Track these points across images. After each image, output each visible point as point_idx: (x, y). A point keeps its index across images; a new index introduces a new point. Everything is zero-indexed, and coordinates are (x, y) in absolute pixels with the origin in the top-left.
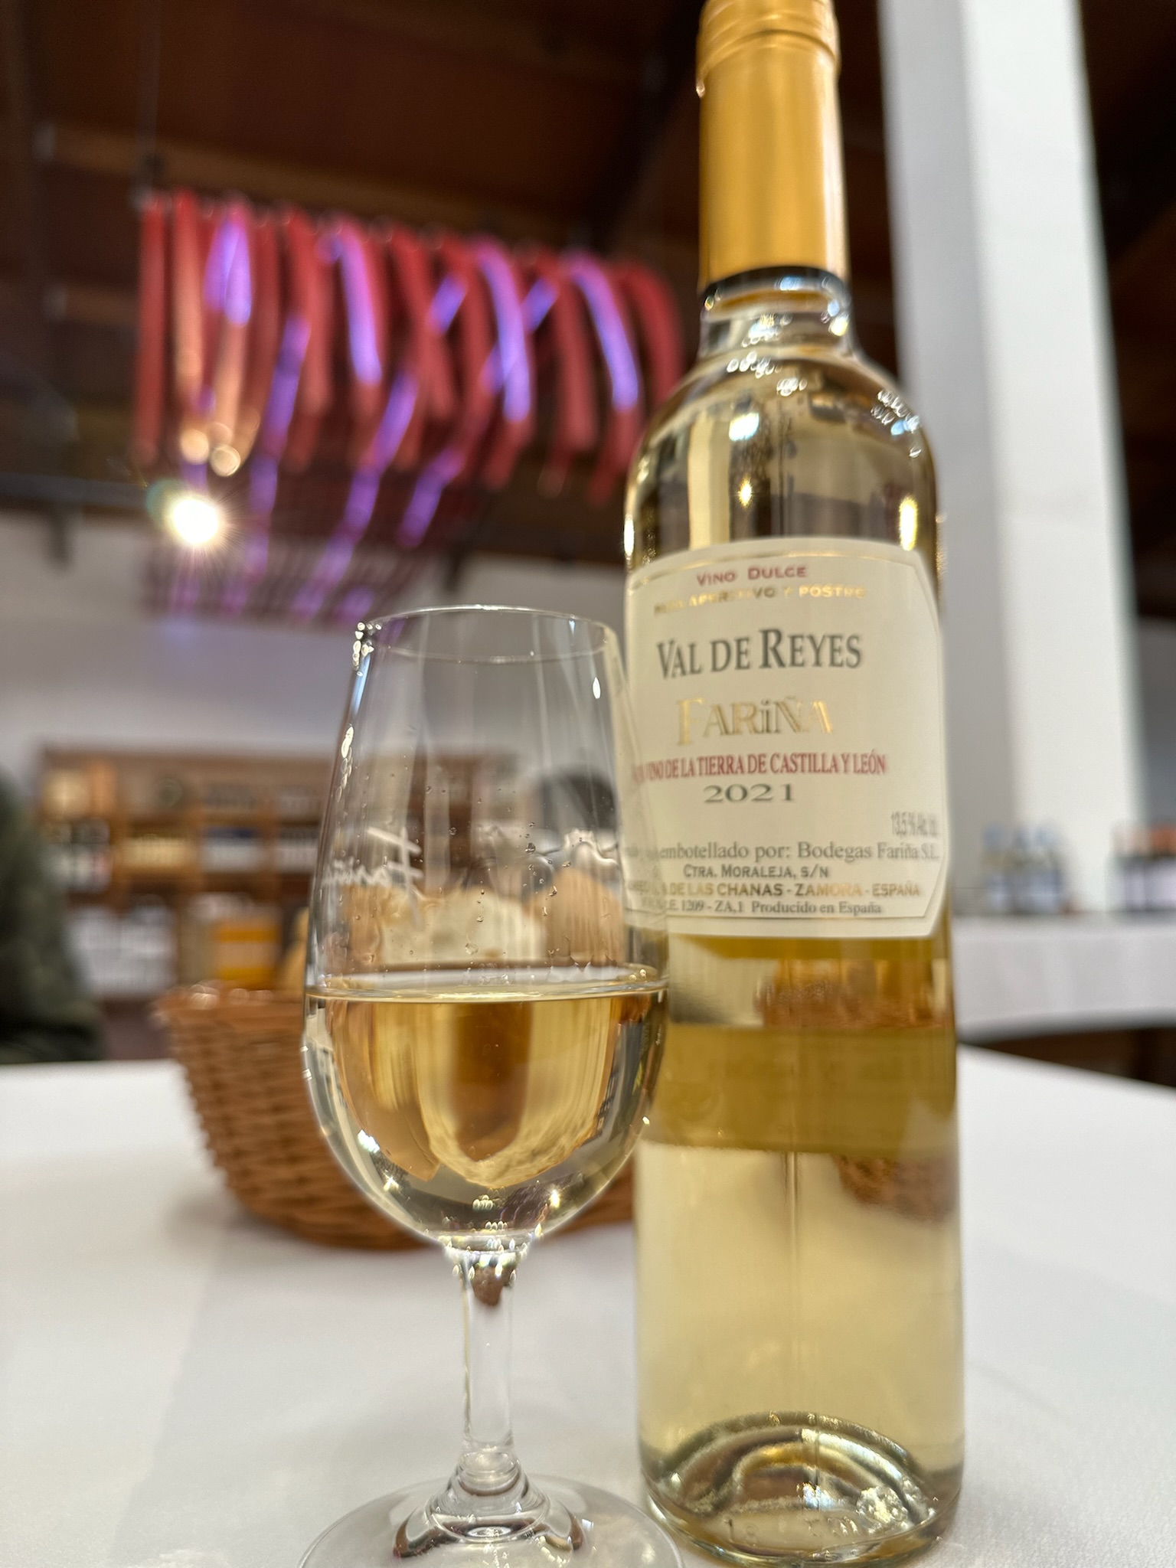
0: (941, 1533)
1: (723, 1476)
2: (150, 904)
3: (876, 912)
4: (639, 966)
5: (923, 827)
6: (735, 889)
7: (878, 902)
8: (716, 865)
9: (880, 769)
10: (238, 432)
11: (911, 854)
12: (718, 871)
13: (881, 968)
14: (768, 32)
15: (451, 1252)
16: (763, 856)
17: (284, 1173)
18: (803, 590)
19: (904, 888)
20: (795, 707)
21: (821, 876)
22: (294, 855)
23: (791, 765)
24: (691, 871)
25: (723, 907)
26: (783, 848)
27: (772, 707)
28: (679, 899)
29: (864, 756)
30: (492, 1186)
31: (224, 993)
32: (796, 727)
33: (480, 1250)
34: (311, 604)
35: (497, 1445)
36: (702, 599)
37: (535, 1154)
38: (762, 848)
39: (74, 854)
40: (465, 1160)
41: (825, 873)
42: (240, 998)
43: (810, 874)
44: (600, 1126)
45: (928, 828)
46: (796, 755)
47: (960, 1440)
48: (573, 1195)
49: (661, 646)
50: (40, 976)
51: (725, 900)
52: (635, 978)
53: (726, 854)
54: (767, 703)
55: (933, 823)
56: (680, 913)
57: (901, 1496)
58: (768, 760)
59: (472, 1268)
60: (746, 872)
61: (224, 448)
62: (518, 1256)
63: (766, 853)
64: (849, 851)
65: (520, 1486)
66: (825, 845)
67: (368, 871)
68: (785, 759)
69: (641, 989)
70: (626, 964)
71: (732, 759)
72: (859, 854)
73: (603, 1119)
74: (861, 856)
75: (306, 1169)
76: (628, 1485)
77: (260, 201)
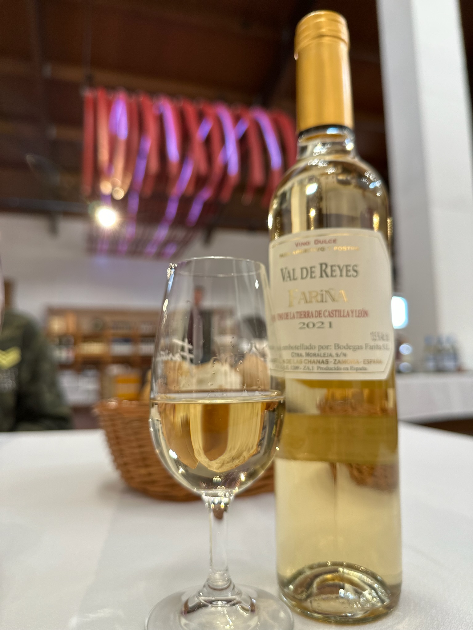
0: (392, 608)
1: (309, 585)
2: (90, 369)
3: (364, 370)
4: (274, 390)
5: (383, 337)
6: (311, 361)
7: (366, 366)
8: (303, 352)
9: (366, 315)
10: (123, 182)
11: (378, 348)
12: (304, 354)
13: (366, 392)
14: (321, 36)
15: (205, 497)
16: (321, 349)
17: (143, 471)
18: (335, 248)
19: (375, 361)
20: (332, 292)
21: (343, 356)
22: (146, 349)
23: (332, 314)
24: (294, 355)
25: (306, 368)
26: (328, 346)
27: (324, 293)
28: (289, 366)
29: (359, 311)
30: (218, 471)
31: (120, 402)
32: (333, 300)
33: (215, 497)
34: (152, 249)
35: (222, 571)
36: (297, 252)
37: (233, 459)
38: (320, 346)
39: (60, 349)
40: (207, 460)
41: (345, 355)
42: (126, 404)
43: (339, 356)
44: (259, 449)
45: (385, 338)
46: (333, 311)
47: (400, 574)
48: (250, 476)
49: (282, 270)
50: (48, 397)
51: (307, 365)
52: (273, 395)
53: (307, 348)
54: (322, 291)
55: (387, 336)
56: (290, 370)
57: (377, 593)
58: (322, 313)
59: (213, 504)
60: (315, 355)
61: (117, 188)
62: (230, 499)
63: (322, 347)
64: (354, 347)
65: (232, 587)
66: (345, 344)
67: (173, 355)
68: (329, 312)
69: (275, 399)
70: (270, 390)
71: (309, 312)
72: (358, 348)
73: (260, 447)
74: (359, 348)
75: (151, 470)
76: (273, 589)
77: (131, 90)
